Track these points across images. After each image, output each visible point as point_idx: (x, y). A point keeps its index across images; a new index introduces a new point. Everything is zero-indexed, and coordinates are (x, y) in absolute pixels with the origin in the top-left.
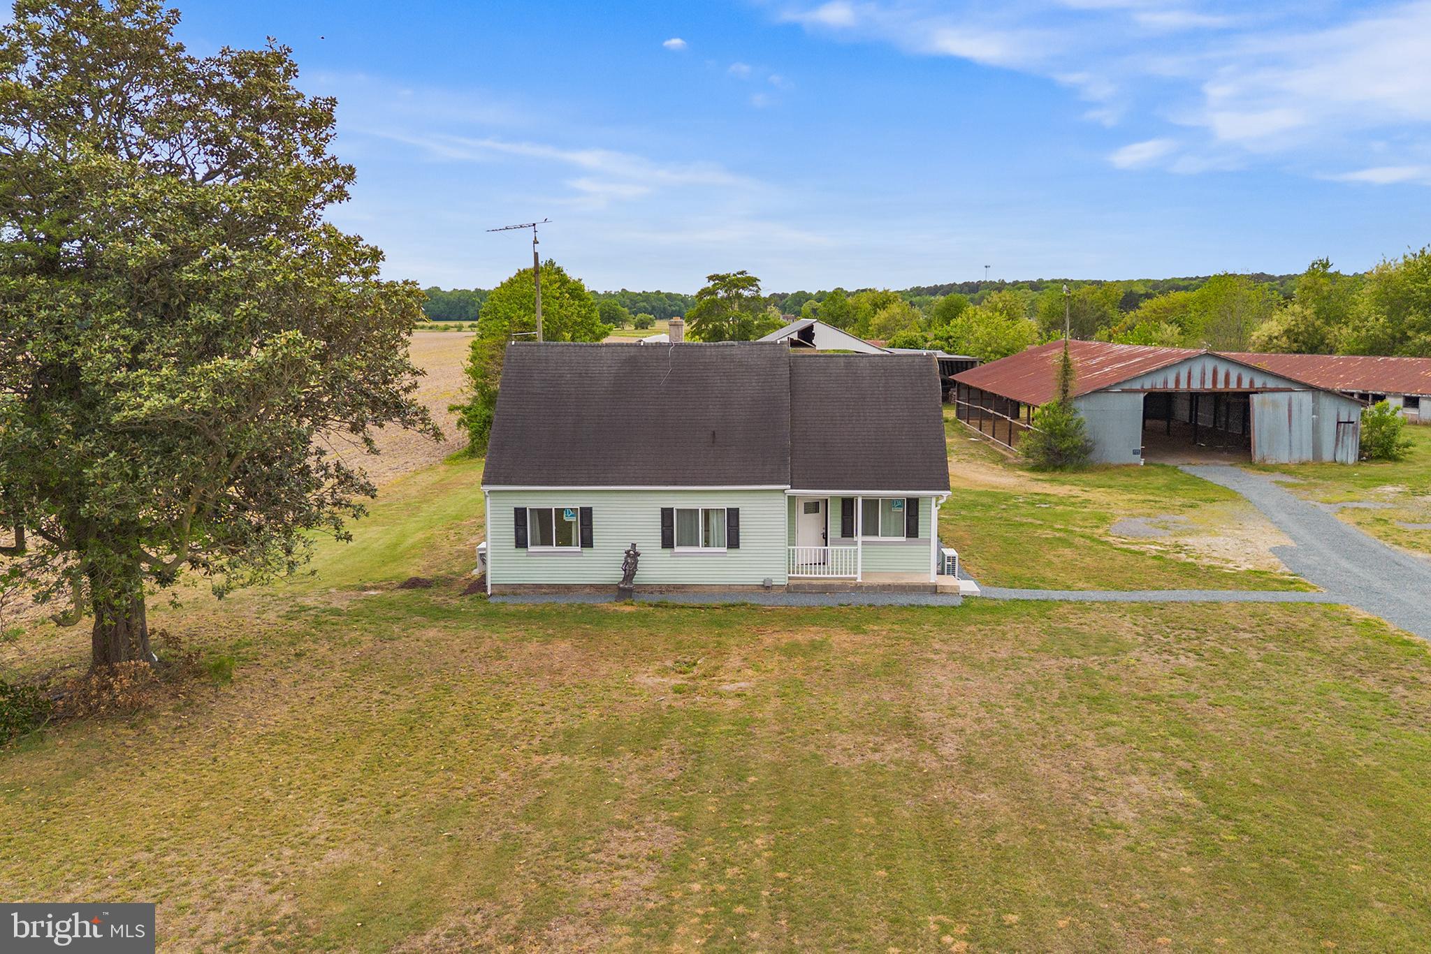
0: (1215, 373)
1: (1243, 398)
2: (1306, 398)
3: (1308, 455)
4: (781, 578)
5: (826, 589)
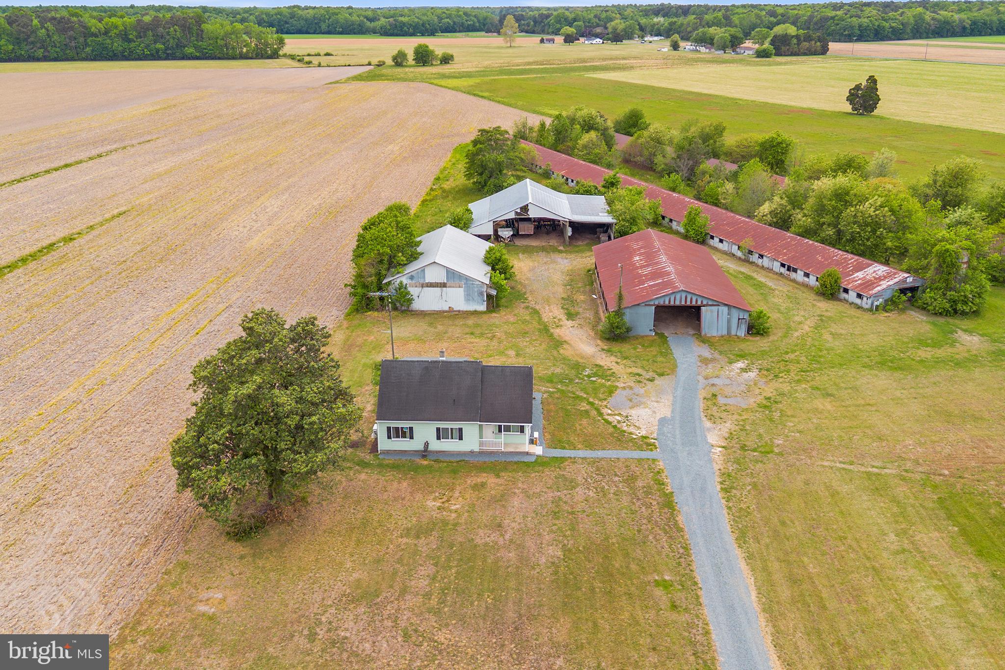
0: (686, 298)
1: (698, 309)
2: (725, 309)
3: (725, 332)
4: (476, 449)
5: (492, 453)
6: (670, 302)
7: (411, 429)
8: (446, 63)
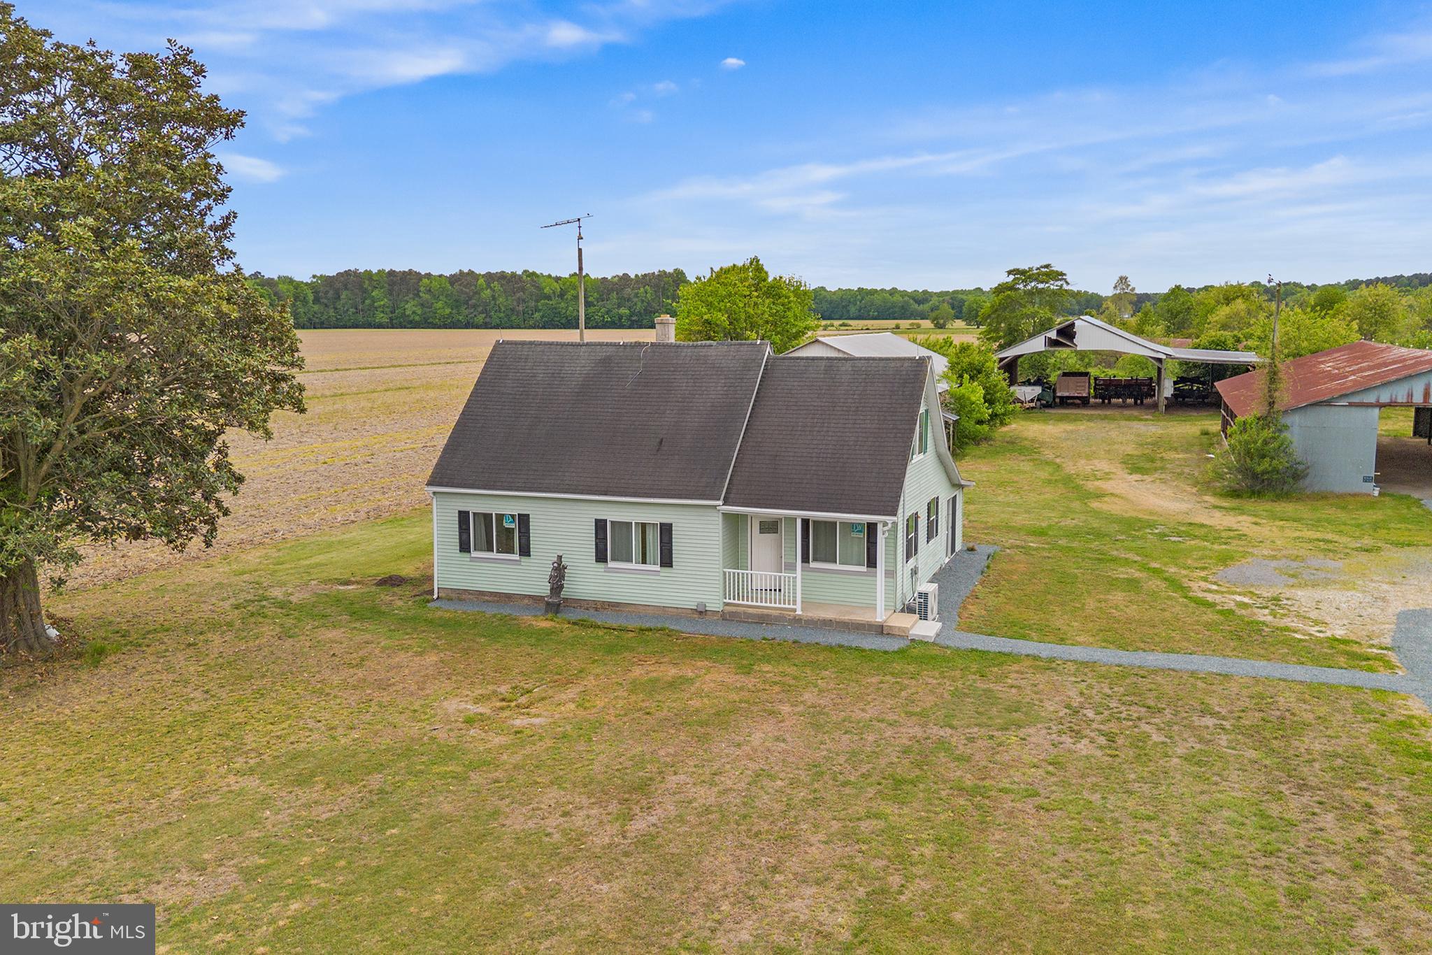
4: (715, 603)
5: (763, 619)
7: (524, 520)
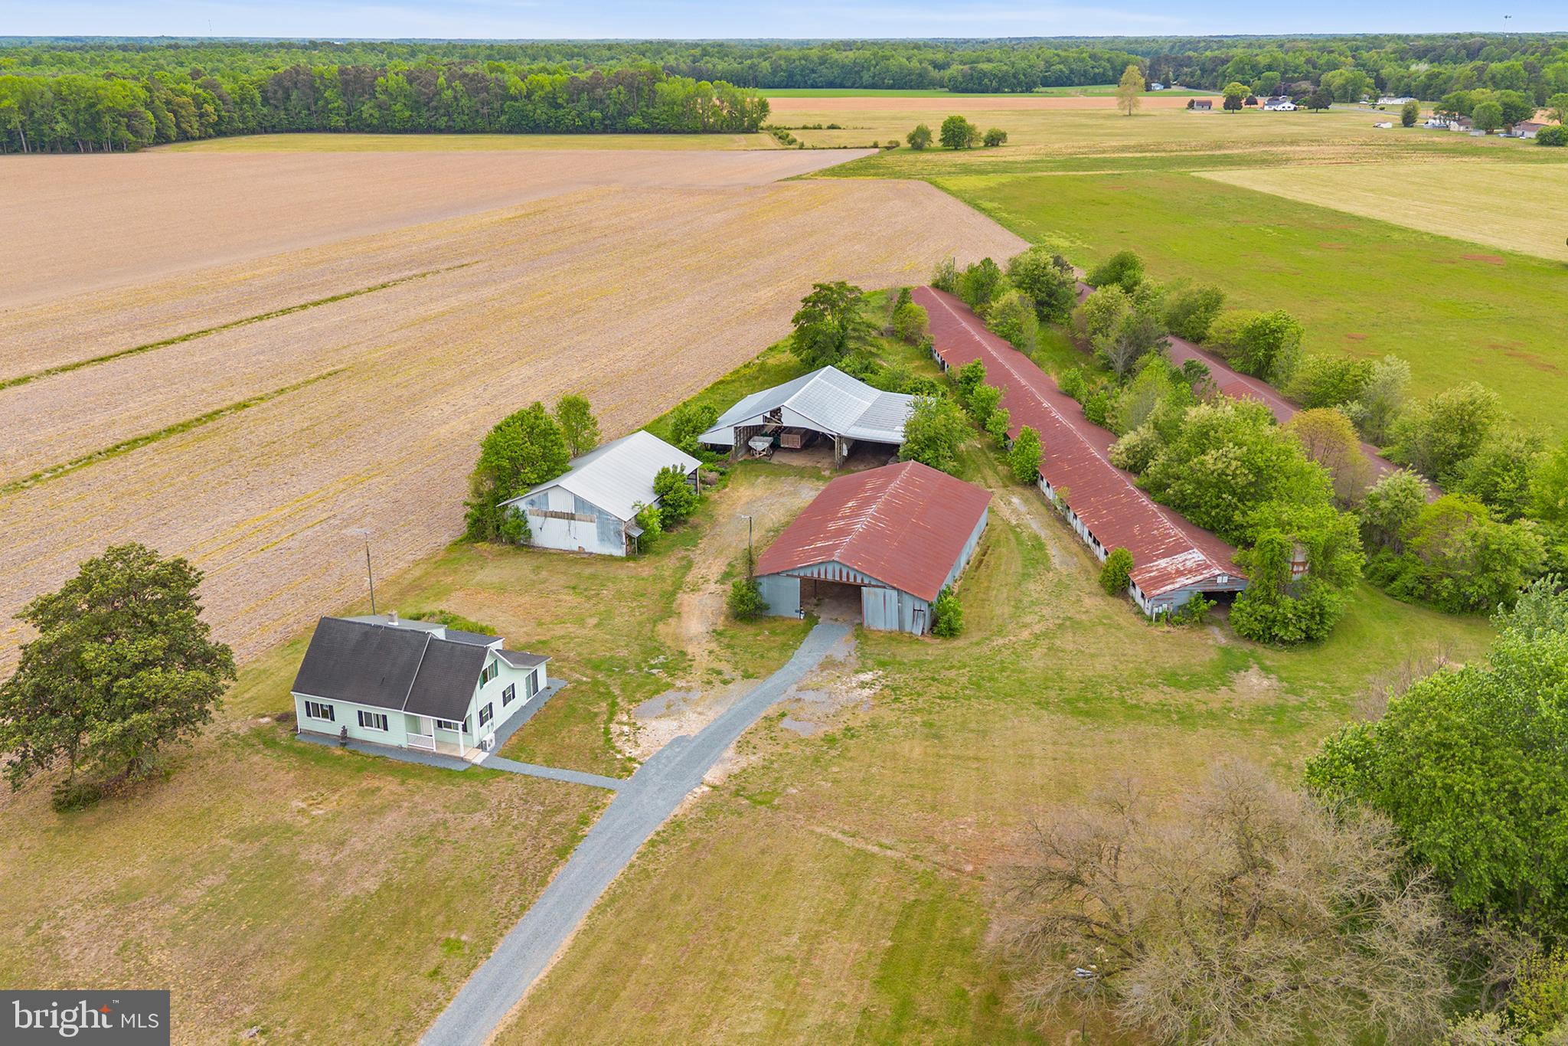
0: (841, 572)
1: (857, 589)
2: (895, 593)
3: (896, 627)
5: (422, 753)
6: (819, 574)
7: (331, 707)
8: (993, 145)
